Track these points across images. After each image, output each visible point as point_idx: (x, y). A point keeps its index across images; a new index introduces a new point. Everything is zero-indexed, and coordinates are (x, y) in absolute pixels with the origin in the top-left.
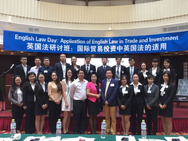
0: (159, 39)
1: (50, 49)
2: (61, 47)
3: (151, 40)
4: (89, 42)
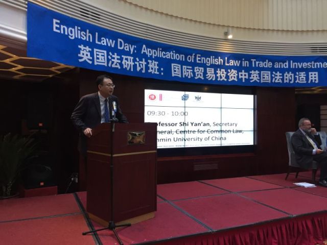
0: (306, 65)
1: (124, 67)
2: (142, 64)
3: (293, 65)
4: (191, 59)
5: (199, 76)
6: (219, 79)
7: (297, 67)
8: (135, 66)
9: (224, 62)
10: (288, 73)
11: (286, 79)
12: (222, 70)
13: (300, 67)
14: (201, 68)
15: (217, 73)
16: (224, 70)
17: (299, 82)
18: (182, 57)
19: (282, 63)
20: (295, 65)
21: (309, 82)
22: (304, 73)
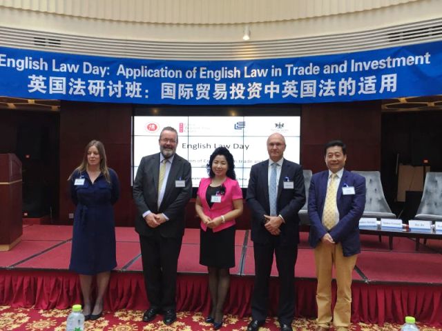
0: (377, 64)
3: (355, 66)
4: (192, 74)
5: (203, 96)
6: (232, 98)
7: (361, 69)
8: (106, 91)
9: (242, 74)
11: (343, 90)
12: (238, 85)
13: (367, 68)
14: (205, 85)
15: (231, 90)
16: (242, 85)
17: (364, 92)
18: (179, 73)
19: (336, 66)
20: (359, 66)
21: (381, 91)
22: (374, 77)
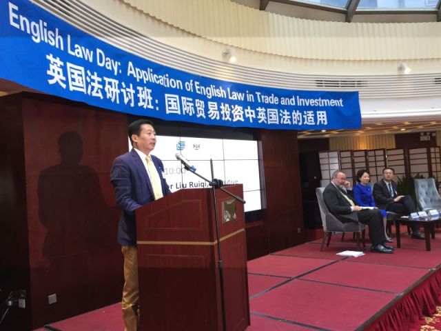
0: (314, 102)
1: (109, 95)
2: (130, 93)
4: (190, 87)
5: (201, 114)
6: (223, 119)
7: (304, 105)
9: (227, 95)
10: (296, 112)
11: (295, 120)
12: (226, 105)
13: (307, 105)
14: (201, 102)
15: (221, 110)
17: (308, 124)
18: (179, 84)
19: (288, 99)
20: (302, 102)
21: (318, 123)
22: (312, 112)
